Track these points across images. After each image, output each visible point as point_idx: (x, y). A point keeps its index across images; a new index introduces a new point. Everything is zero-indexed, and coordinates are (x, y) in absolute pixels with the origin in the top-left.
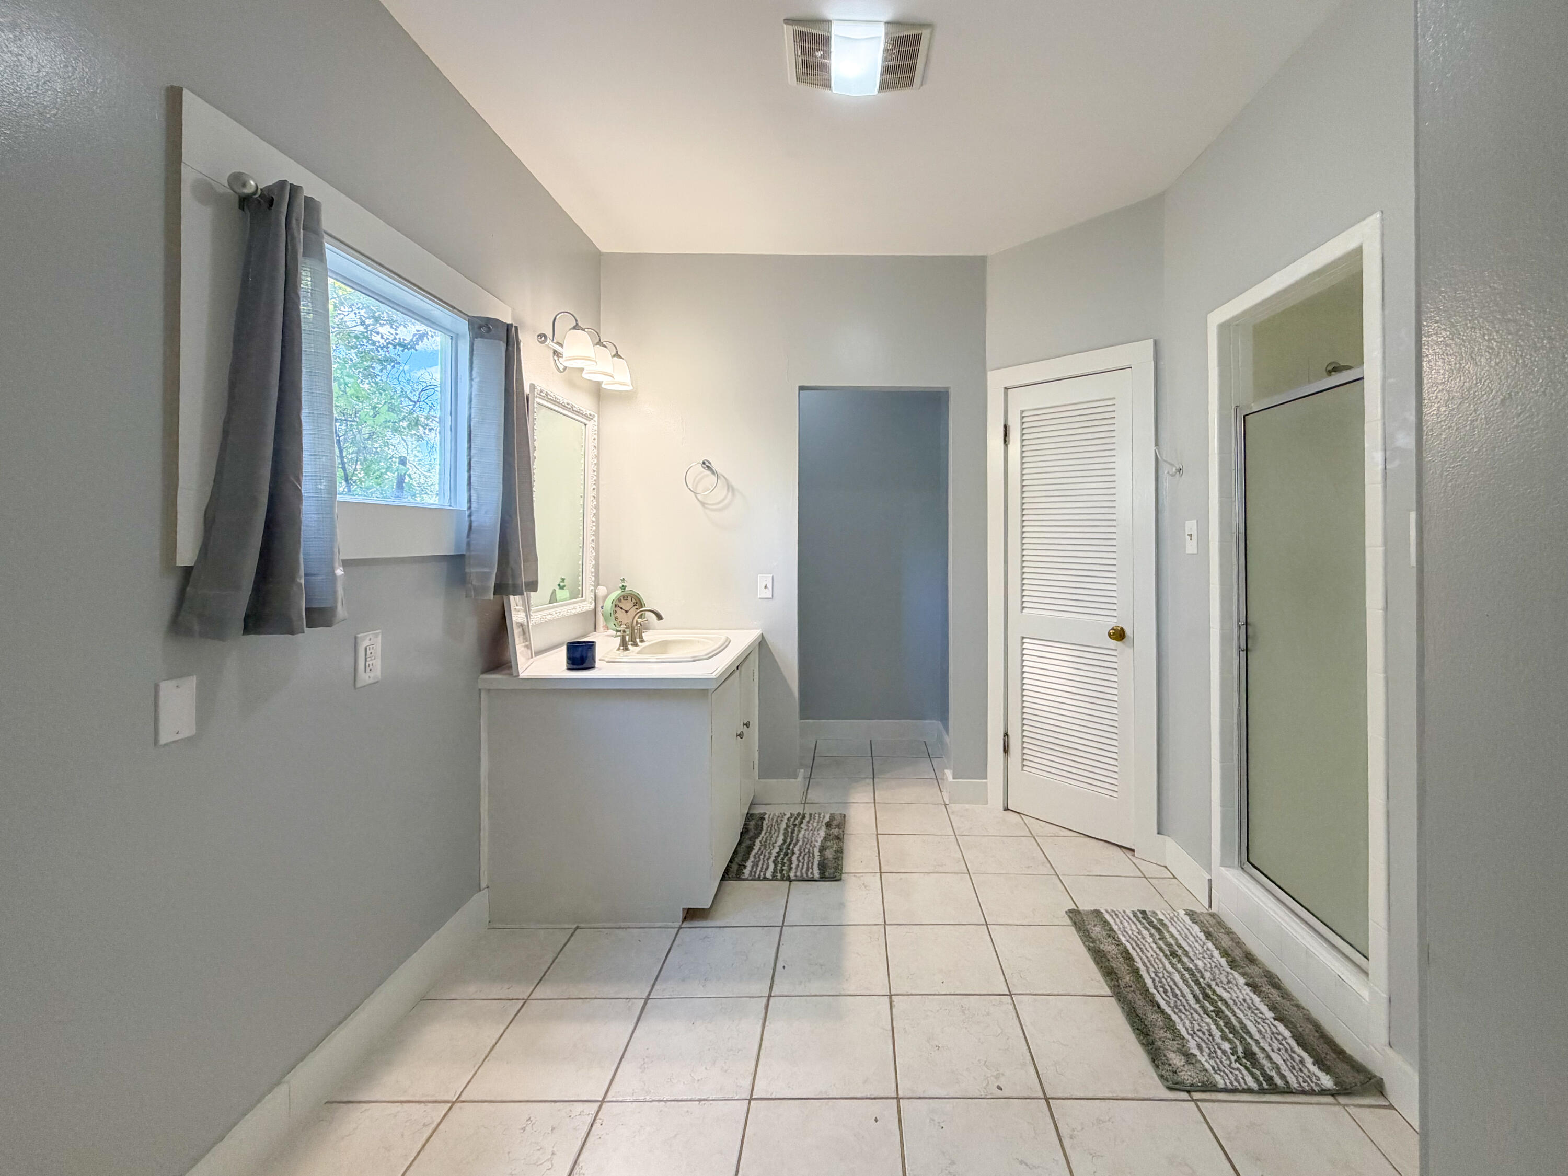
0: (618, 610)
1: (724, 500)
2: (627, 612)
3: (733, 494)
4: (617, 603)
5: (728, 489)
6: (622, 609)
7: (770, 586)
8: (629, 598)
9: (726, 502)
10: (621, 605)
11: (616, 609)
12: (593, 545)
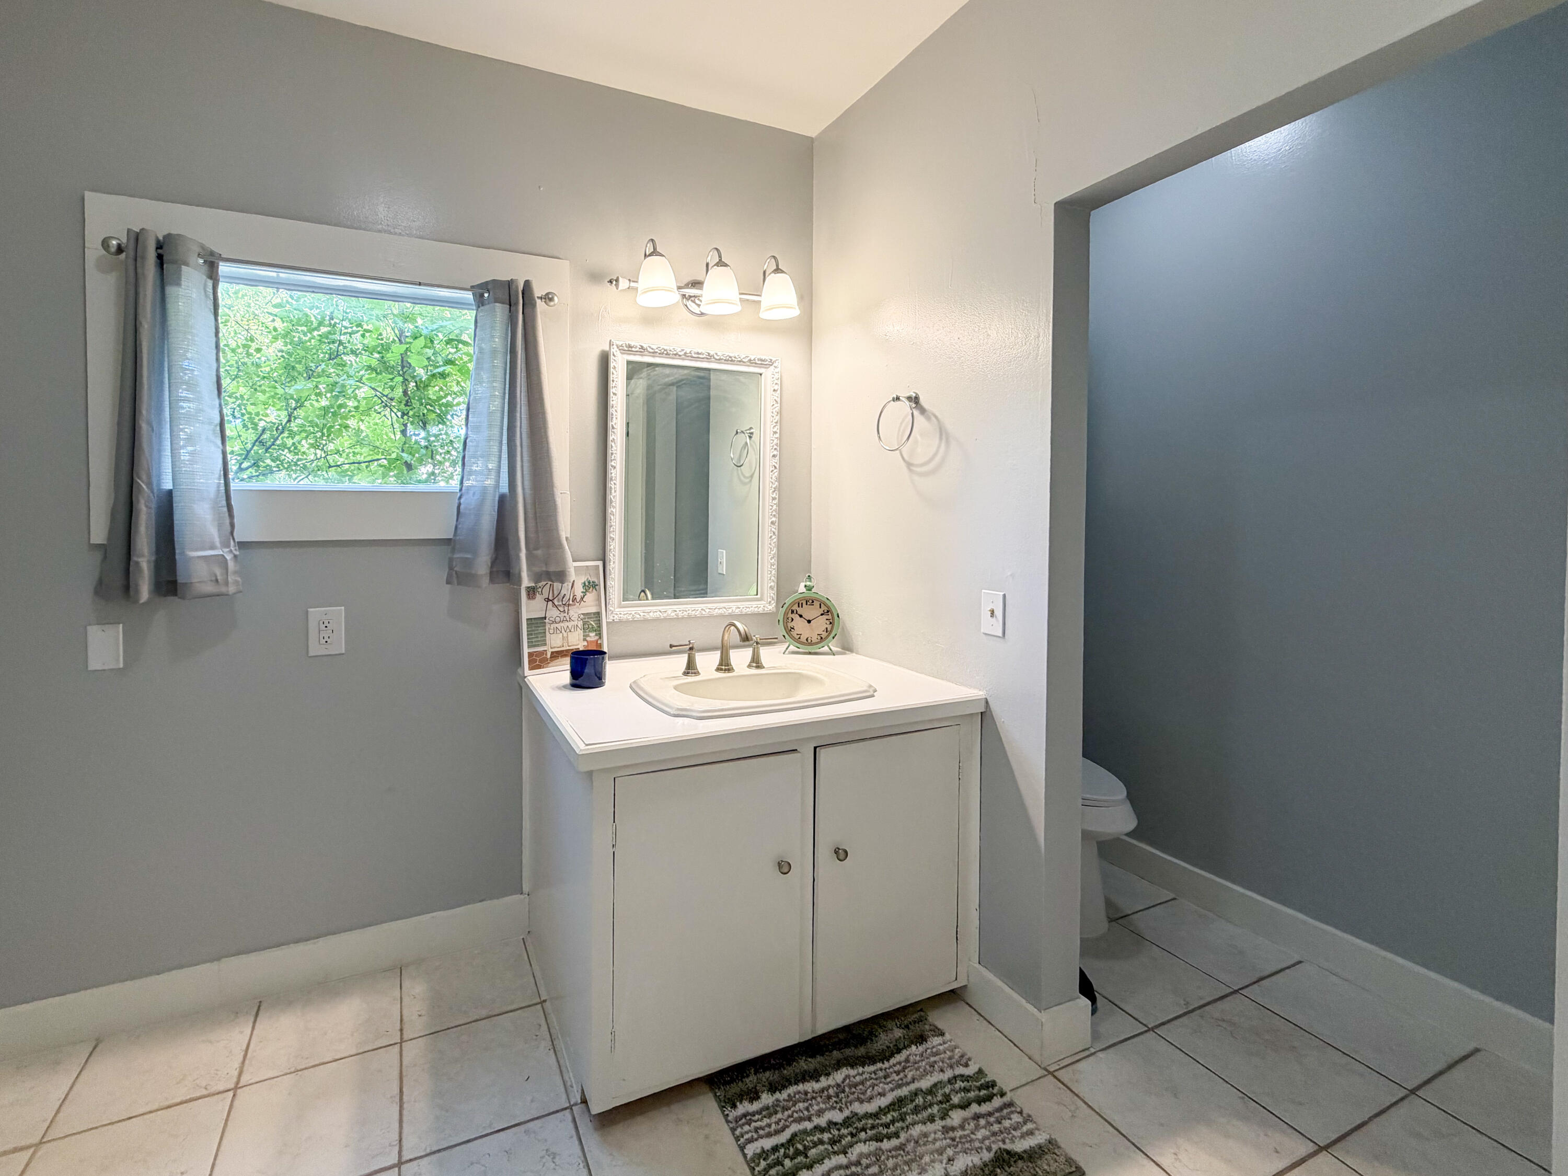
0: (796, 617)
1: (935, 454)
2: (809, 622)
3: (948, 442)
4: (795, 607)
5: (941, 435)
6: (801, 616)
7: (999, 613)
8: (817, 604)
9: (938, 459)
10: (800, 611)
11: (793, 616)
12: (774, 529)
